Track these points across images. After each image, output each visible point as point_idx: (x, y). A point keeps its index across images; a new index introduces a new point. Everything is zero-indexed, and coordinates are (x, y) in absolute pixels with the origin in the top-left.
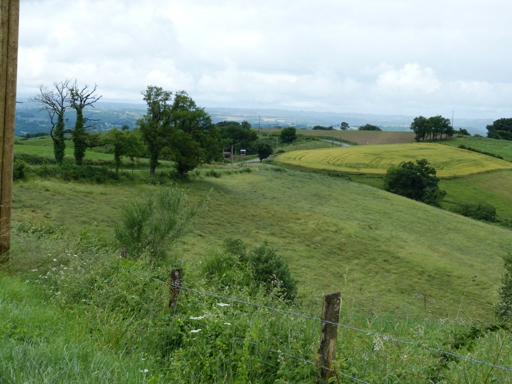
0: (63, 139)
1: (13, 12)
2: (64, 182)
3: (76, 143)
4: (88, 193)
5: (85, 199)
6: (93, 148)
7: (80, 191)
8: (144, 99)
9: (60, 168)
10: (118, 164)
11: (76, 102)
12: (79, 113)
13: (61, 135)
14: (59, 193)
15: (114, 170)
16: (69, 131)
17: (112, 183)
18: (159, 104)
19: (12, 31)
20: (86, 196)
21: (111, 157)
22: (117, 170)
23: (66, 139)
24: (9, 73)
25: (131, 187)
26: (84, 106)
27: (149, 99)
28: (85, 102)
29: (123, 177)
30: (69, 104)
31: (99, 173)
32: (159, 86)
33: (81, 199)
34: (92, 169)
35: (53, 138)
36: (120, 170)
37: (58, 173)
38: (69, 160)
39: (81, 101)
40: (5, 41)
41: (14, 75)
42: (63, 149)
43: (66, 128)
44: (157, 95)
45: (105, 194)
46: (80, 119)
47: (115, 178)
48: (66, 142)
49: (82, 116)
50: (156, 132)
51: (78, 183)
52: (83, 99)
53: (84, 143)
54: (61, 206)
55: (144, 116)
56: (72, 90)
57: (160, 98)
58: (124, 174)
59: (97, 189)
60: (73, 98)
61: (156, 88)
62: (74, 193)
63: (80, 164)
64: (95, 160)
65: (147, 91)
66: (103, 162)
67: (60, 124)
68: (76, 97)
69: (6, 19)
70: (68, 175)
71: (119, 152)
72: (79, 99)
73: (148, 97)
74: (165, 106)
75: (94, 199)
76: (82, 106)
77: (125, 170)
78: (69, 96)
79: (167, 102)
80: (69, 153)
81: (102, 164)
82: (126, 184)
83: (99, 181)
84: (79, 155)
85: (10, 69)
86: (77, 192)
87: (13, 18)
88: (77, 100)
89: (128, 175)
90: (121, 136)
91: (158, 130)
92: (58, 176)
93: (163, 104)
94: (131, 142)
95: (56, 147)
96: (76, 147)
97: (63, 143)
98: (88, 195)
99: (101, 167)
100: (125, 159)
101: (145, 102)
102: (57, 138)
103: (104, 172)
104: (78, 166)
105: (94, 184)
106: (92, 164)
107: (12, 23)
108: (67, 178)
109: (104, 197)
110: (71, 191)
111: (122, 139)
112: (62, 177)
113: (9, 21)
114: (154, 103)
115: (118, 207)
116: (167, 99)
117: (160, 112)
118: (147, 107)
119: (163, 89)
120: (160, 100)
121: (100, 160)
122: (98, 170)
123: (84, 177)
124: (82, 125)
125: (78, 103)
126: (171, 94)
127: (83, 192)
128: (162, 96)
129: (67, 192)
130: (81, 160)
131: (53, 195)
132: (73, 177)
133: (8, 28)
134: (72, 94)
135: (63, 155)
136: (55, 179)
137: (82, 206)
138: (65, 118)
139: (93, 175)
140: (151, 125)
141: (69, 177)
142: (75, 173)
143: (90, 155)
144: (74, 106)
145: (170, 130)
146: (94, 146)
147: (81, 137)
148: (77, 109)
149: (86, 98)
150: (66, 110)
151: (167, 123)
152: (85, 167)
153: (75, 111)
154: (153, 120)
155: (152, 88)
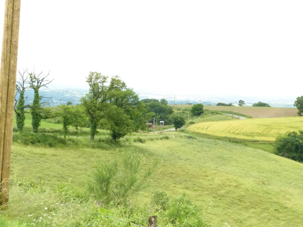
0: (23, 112)
1: (15, 19)
2: (24, 146)
3: (33, 116)
4: (43, 154)
5: (40, 159)
6: (47, 120)
7: (37, 153)
8: (87, 81)
9: (21, 135)
10: (66, 132)
11: (34, 83)
12: (36, 92)
13: (22, 109)
14: (20, 155)
15: (62, 137)
16: (29, 106)
17: (61, 147)
18: (98, 85)
19: (14, 33)
21: (60, 127)
22: (65, 137)
23: (26, 112)
24: (11, 65)
25: (76, 150)
26: (40, 87)
27: (91, 81)
28: (40, 83)
29: (70, 142)
30: (29, 85)
31: (51, 139)
32: (98, 72)
33: (37, 159)
34: (45, 136)
35: (16, 112)
36: (67, 137)
37: (19, 139)
38: (28, 129)
39: (38, 83)
40: (9, 40)
41: (15, 67)
42: (23, 120)
43: (25, 104)
44: (97, 78)
45: (56, 155)
46: (37, 98)
47: (63, 142)
48: (26, 115)
49: (38, 95)
50: (96, 107)
51: (35, 146)
52: (39, 81)
53: (40, 115)
54: (21, 164)
55: (87, 95)
56: (31, 74)
57: (99, 81)
58: (70, 140)
59: (49, 151)
60: (32, 81)
61: (96, 73)
62: (32, 155)
63: (36, 132)
64: (47, 128)
65: (89, 76)
66: (54, 130)
67: (21, 101)
68: (34, 80)
69: (10, 24)
70: (27, 140)
71: (66, 123)
72: (36, 81)
73: (90, 80)
74: (103, 87)
75: (47, 159)
76: (38, 87)
77: (71, 137)
78: (29, 79)
79: (104, 84)
80: (28, 123)
81: (53, 132)
82: (72, 148)
83: (51, 145)
84: (36, 125)
85: (12, 62)
86: (34, 154)
87: (15, 23)
88: (34, 82)
89: (73, 141)
90: (69, 110)
91: (98, 106)
92: (19, 141)
93: (102, 85)
94: (76, 115)
95: (18, 118)
96: (33, 118)
97: (23, 115)
98: (42, 156)
99: (52, 134)
100: (71, 128)
101: (88, 84)
102: (19, 112)
103: (55, 138)
104: (34, 133)
105: (47, 148)
106: (45, 132)
107: (14, 27)
108: (26, 143)
109: (55, 158)
110: (29, 153)
111: (69, 113)
112: (22, 142)
113: (12, 25)
114: (94, 84)
115: (66, 166)
116: (104, 82)
117: (99, 92)
118: (89, 87)
119: (101, 74)
120: (99, 82)
121: (52, 129)
122: (50, 136)
123: (39, 142)
124: (39, 102)
125: (35, 84)
126: (108, 77)
127: (38, 154)
128: (101, 79)
129: (27, 153)
130: (37, 128)
131: (15, 156)
132: (31, 142)
133: (12, 31)
134: (31, 77)
135: (23, 125)
136: (17, 144)
137: (38, 164)
138: (25, 96)
139: (46, 140)
140: (92, 102)
141: (28, 142)
142: (32, 139)
143: (44, 125)
144: (32, 86)
145: (107, 106)
146: (47, 118)
147: (38, 111)
148: (34, 89)
149: (42, 80)
150: (26, 89)
151: (104, 100)
152: (40, 134)
153: (33, 91)
154: (94, 98)
155: (93, 73)
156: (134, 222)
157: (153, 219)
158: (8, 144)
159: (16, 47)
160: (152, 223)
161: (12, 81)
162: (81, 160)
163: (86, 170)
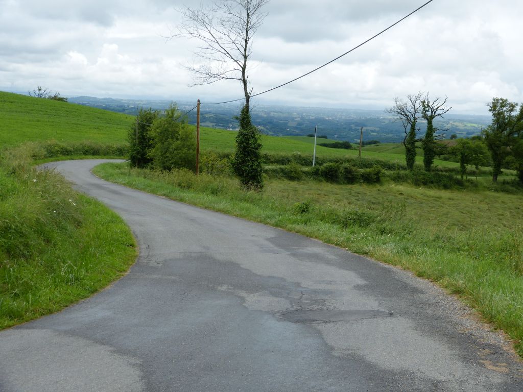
0: (414, 147)
2: (414, 186)
3: (425, 152)
4: (438, 197)
5: (435, 203)
6: (442, 157)
7: (430, 196)
8: (490, 110)
9: (411, 174)
10: (463, 171)
11: (427, 113)
12: (430, 123)
13: (413, 144)
14: (412, 197)
15: (459, 177)
16: (420, 140)
17: (457, 189)
18: (504, 115)
20: (436, 201)
21: (457, 165)
22: (462, 177)
23: (417, 147)
25: (476, 193)
26: (434, 117)
27: (494, 110)
28: (435, 113)
29: (467, 184)
30: (421, 115)
31: (445, 179)
32: (504, 98)
33: (431, 203)
34: (439, 175)
35: (406, 146)
36: (465, 177)
37: (409, 179)
38: (419, 168)
39: (432, 112)
42: (414, 157)
43: (417, 138)
44: (502, 106)
45: (453, 199)
46: (431, 129)
47: (460, 185)
48: (417, 150)
49: (432, 126)
50: (500, 141)
51: (428, 188)
52: (434, 110)
53: (433, 151)
54: (415, 209)
55: (489, 126)
56: (424, 102)
57: (505, 109)
58: (468, 181)
59: (445, 194)
60: (424, 109)
61: (502, 99)
62: (425, 198)
63: (429, 170)
64: (440, 167)
65: (493, 103)
66: (447, 169)
67: (412, 134)
68: (427, 109)
70: (418, 180)
71: (464, 160)
72: (430, 110)
73: (493, 108)
74: (510, 117)
75: (443, 204)
76: (432, 117)
77: (469, 177)
78: (421, 108)
79: (512, 113)
80: (419, 160)
81: (446, 171)
82: (470, 190)
83: (446, 187)
84: (428, 162)
86: (428, 197)
88: (428, 111)
89: (472, 182)
90: (468, 145)
91: (502, 139)
92: (409, 181)
93: (508, 114)
94: (477, 151)
95: (408, 154)
96: (426, 155)
97: (414, 151)
98: (438, 199)
99: (447, 174)
100: (470, 167)
101: (491, 114)
102: (409, 146)
103: (450, 178)
104: (426, 172)
105: (441, 190)
106: (437, 170)
108: (417, 183)
109: (452, 202)
110: (422, 196)
111: (468, 148)
112: (412, 182)
114: (499, 114)
115: (466, 212)
116: (512, 110)
117: (504, 123)
118: (493, 117)
119: (508, 100)
120: (505, 111)
121: (445, 167)
122: (445, 176)
123: (432, 182)
124: (432, 135)
125: (429, 113)
126: (517, 105)
127: (433, 197)
128: (507, 108)
129: (419, 196)
130: (429, 166)
131: (407, 199)
132: (423, 183)
134: (424, 105)
135: (414, 162)
136: (407, 184)
137: (433, 209)
138: (417, 128)
139: (440, 181)
140: (496, 135)
141: (419, 182)
142: (424, 179)
143: (438, 163)
144: (425, 117)
145: (514, 140)
146: (442, 154)
147: (431, 145)
148: (427, 119)
149: (437, 109)
150: (418, 120)
151: (511, 133)
152: (433, 173)
153: (426, 121)
154: (498, 130)
155: (497, 100)
162: (484, 206)
163: (490, 218)
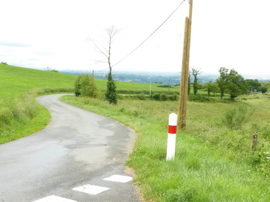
1: (188, 44)
2: (190, 101)
3: (194, 88)
4: (198, 105)
6: (200, 89)
7: (196, 105)
8: (219, 72)
9: (189, 96)
10: (209, 95)
11: (194, 73)
12: (195, 77)
13: (189, 85)
15: (207, 97)
16: (192, 83)
17: (207, 102)
18: (224, 73)
19: (188, 50)
20: (198, 107)
21: (206, 93)
23: (191, 86)
25: (214, 103)
26: (197, 74)
27: (221, 71)
29: (211, 100)
30: (192, 74)
31: (202, 98)
32: (224, 67)
33: (196, 107)
34: (199, 97)
36: (210, 97)
38: (192, 94)
39: (196, 73)
40: (186, 53)
41: (188, 65)
42: (190, 90)
43: (190, 83)
44: (224, 70)
45: (204, 106)
46: (196, 80)
47: (208, 100)
50: (223, 83)
51: (195, 102)
53: (197, 88)
54: (189, 110)
55: (219, 78)
56: (193, 69)
57: (224, 71)
58: (211, 99)
59: (201, 104)
60: (193, 72)
62: (194, 106)
63: (195, 95)
64: (201, 94)
65: (220, 69)
68: (194, 71)
69: (186, 46)
70: (191, 99)
71: (209, 91)
73: (220, 71)
74: (226, 74)
75: (201, 108)
76: (196, 75)
77: (211, 97)
78: (192, 71)
79: (227, 72)
80: (192, 91)
81: (203, 95)
82: (212, 102)
83: (202, 101)
84: (195, 92)
85: (187, 63)
87: (188, 46)
89: (212, 99)
91: (224, 83)
94: (214, 87)
96: (194, 89)
97: (190, 88)
99: (203, 96)
100: (211, 93)
101: (219, 73)
103: (204, 98)
105: (200, 102)
106: (200, 95)
107: (188, 47)
109: (204, 107)
111: (210, 86)
113: (187, 47)
114: (222, 73)
115: (209, 111)
116: (227, 71)
117: (224, 76)
118: (220, 74)
119: (226, 68)
122: (202, 97)
123: (197, 100)
125: (195, 73)
126: (229, 69)
129: (191, 105)
132: (193, 100)
133: (187, 49)
134: (193, 70)
135: (190, 92)
137: (196, 110)
138: (190, 79)
139: (200, 99)
140: (221, 81)
142: (194, 98)
143: (199, 92)
144: (194, 74)
145: (228, 83)
146: (201, 89)
147: (196, 85)
148: (195, 76)
149: (198, 71)
150: (191, 76)
151: (227, 80)
152: (197, 96)
153: (194, 76)
154: (222, 79)
155: (222, 68)
156: (245, 137)
157: (255, 136)
158: (185, 100)
159: (189, 57)
160: (255, 138)
161: (187, 72)
162: (216, 108)
163: (219, 113)
